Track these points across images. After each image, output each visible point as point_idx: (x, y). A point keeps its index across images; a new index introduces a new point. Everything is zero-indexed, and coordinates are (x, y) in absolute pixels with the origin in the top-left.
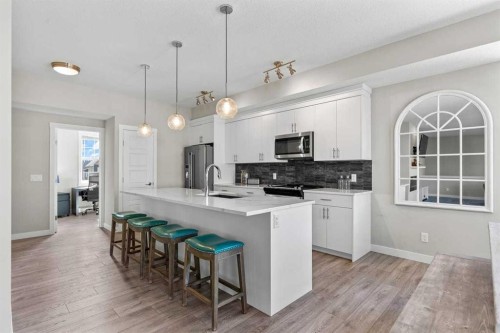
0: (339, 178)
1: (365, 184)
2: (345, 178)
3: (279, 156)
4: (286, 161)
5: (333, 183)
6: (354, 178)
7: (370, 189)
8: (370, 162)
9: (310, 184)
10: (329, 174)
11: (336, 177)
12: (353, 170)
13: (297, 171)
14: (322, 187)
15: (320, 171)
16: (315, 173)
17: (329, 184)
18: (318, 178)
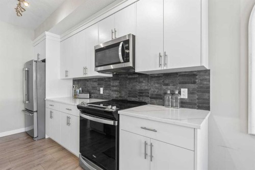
0: (165, 93)
1: (201, 101)
2: (173, 94)
3: (99, 69)
4: (111, 75)
5: (159, 99)
6: (184, 94)
7: (208, 108)
8: (207, 72)
9: (133, 99)
10: (153, 88)
11: (162, 92)
12: (183, 84)
13: (121, 85)
14: (145, 103)
15: (144, 85)
16: (138, 88)
17: (154, 101)
18: (142, 93)
